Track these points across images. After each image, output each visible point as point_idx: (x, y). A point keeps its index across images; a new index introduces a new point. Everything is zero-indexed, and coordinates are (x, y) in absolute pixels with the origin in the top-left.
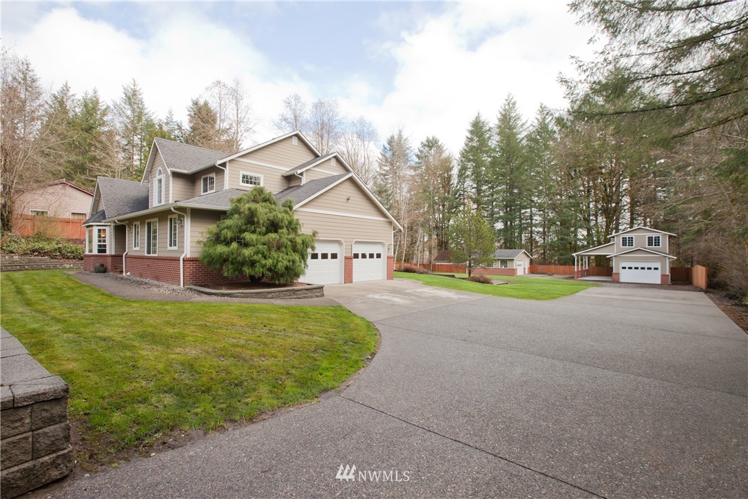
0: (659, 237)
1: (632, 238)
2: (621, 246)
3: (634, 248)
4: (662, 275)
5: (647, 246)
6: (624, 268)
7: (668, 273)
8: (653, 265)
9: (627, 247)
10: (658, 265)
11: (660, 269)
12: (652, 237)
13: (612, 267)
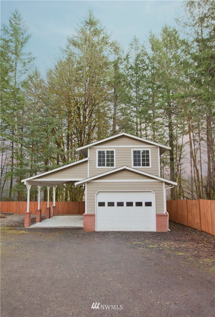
0: (148, 152)
1: (112, 152)
2: (97, 167)
3: (116, 168)
4: (158, 216)
5: (133, 166)
6: (102, 204)
7: (165, 211)
8: (143, 198)
9: (106, 167)
10: (151, 197)
11: (153, 204)
12: (139, 152)
13: (84, 202)
